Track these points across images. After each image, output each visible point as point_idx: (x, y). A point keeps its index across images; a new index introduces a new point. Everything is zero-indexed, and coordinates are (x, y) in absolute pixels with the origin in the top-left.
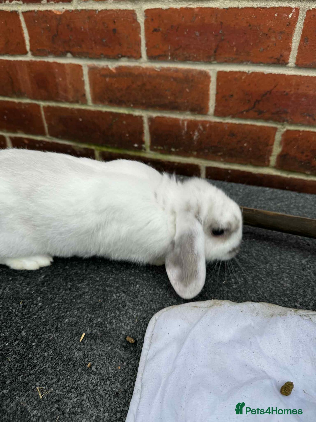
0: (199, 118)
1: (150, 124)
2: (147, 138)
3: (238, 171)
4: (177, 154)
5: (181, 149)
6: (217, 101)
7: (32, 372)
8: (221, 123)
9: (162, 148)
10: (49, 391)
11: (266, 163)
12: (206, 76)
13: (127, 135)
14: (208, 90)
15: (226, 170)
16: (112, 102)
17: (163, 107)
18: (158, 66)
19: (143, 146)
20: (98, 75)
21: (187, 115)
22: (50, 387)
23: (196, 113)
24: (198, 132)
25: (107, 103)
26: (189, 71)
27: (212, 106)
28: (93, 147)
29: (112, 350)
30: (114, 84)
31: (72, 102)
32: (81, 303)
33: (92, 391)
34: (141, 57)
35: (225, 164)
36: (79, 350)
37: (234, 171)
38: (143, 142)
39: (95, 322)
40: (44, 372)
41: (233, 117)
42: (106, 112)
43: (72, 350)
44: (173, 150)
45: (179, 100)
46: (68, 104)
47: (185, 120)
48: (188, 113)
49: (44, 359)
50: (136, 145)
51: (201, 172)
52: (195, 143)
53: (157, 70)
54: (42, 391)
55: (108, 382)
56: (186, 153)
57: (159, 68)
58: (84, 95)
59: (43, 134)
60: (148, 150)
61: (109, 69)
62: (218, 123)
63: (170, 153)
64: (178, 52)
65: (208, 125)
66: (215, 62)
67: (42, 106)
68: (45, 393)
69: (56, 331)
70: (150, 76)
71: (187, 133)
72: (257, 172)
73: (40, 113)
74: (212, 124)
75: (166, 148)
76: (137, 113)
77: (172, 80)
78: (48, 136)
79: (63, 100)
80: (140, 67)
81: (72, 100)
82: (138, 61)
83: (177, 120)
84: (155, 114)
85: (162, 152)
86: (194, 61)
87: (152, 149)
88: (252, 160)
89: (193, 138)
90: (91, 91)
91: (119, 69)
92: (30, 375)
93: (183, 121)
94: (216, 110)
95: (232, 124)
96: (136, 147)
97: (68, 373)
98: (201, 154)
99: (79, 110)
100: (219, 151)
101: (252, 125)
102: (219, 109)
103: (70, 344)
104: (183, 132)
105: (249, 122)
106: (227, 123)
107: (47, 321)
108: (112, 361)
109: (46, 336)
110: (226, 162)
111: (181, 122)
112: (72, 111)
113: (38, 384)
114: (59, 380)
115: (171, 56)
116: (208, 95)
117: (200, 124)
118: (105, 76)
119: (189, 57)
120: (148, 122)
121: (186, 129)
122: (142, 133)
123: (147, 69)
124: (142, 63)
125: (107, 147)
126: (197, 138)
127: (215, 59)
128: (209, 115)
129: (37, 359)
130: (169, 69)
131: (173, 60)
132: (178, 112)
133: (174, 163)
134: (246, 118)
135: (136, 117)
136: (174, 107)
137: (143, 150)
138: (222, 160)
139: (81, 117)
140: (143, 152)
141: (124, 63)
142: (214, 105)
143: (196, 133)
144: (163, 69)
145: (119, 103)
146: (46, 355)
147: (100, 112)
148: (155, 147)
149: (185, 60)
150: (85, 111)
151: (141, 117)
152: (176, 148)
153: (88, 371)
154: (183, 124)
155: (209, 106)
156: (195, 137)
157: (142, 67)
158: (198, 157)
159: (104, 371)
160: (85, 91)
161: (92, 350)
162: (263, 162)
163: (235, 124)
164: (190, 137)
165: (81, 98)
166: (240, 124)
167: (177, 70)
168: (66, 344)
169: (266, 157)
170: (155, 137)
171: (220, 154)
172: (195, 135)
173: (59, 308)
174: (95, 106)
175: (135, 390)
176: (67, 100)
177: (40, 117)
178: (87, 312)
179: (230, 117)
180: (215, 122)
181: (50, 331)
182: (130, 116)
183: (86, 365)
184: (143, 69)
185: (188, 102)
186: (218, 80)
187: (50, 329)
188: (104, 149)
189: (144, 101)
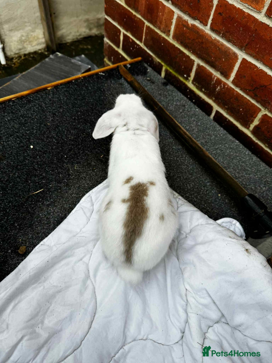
0: (223, 79)
1: (197, 67)
2: (193, 74)
3: (232, 123)
4: (205, 93)
5: (208, 92)
6: (236, 75)
7: (76, 160)
8: (234, 89)
9: (198, 85)
10: (78, 169)
11: (248, 126)
12: (236, 57)
13: (183, 67)
14: (234, 66)
15: (226, 118)
16: (182, 44)
17: (207, 62)
18: (214, 36)
19: (189, 78)
20: (181, 23)
21: (218, 74)
22: (79, 168)
23: (223, 76)
24: (220, 88)
25: (179, 42)
26: (229, 49)
27: (233, 76)
28: (163, 64)
29: (105, 169)
30: (187, 34)
31: (162, 31)
32: (105, 147)
33: (91, 176)
34: (207, 25)
35: (227, 114)
36: (95, 162)
37: (229, 121)
38: (190, 76)
39: (105, 157)
40: (80, 163)
41: (241, 89)
42: (177, 48)
43: (92, 161)
44: (203, 90)
45: (217, 63)
46: (160, 31)
47: (216, 76)
48: (219, 73)
49: (82, 159)
50: (185, 76)
51: (213, 111)
52: (216, 93)
53: (212, 38)
54: (76, 167)
55: (97, 177)
56: (209, 96)
57: (214, 38)
58: (169, 31)
59: (141, 41)
60: (191, 82)
61: (188, 23)
62: (232, 88)
63: (201, 91)
64: (227, 34)
65: (226, 86)
66: (244, 51)
67: (145, 24)
68: (77, 168)
69: (91, 152)
70: (207, 40)
71: (215, 84)
72: (241, 129)
73: (143, 28)
74: (229, 87)
75: (200, 87)
76: (193, 57)
77: (218, 49)
78: (143, 44)
79: (158, 28)
80: (204, 31)
81: (162, 30)
82: (205, 26)
83: (212, 74)
84: (202, 64)
85: (197, 88)
86: (234, 45)
87: (193, 83)
88: (241, 121)
89: (216, 89)
90: (174, 30)
91: (193, 26)
92: (76, 161)
93: (215, 76)
94: (233, 80)
95: (239, 93)
96: (185, 77)
97: (87, 167)
98: (217, 101)
99: (164, 38)
100: (226, 105)
101: (249, 100)
102: (236, 81)
103: (93, 159)
104: (212, 83)
105: (248, 98)
106: (237, 91)
107: (89, 147)
108: (103, 172)
109: (87, 152)
110: (228, 113)
111: (213, 76)
112: (160, 36)
113: (76, 165)
114: (83, 167)
115: (223, 34)
116: (233, 69)
117: (222, 83)
118: (184, 26)
119: (232, 40)
120: (197, 66)
121: (214, 81)
122: (191, 70)
123: (207, 34)
124: (206, 29)
125: (170, 68)
126: (218, 91)
127: (245, 50)
128: (229, 81)
129: (80, 157)
130: (218, 41)
131: (222, 37)
132: (214, 70)
133: (201, 98)
134: (247, 94)
135: (191, 59)
136: (213, 66)
137: (188, 81)
138: (226, 111)
139: (163, 43)
140: (187, 82)
141: (197, 23)
142: (234, 77)
143: (219, 87)
144: (215, 39)
145: (186, 46)
146: (83, 158)
147: (174, 46)
148: (195, 83)
149: (229, 41)
150: (166, 40)
151: (194, 61)
152: (205, 90)
153: (93, 170)
154: (214, 78)
155: (231, 75)
156: (217, 89)
157: (205, 32)
158: (215, 101)
159: (98, 173)
160: (171, 29)
161: (99, 165)
162: (246, 124)
163: (240, 94)
164: (215, 88)
165: (167, 32)
166: (243, 96)
167: (223, 45)
168: (92, 158)
169: (249, 123)
170: (197, 77)
171: (226, 107)
172: (218, 88)
173: (96, 145)
174: (172, 41)
175: (103, 182)
176: (159, 28)
177: (143, 30)
178: (105, 152)
179: (240, 88)
180: (231, 87)
181: (89, 151)
182: (188, 57)
183: (94, 168)
184: (205, 33)
185: (221, 67)
186: (241, 63)
187: (89, 150)
188: (168, 68)
189: (199, 52)
